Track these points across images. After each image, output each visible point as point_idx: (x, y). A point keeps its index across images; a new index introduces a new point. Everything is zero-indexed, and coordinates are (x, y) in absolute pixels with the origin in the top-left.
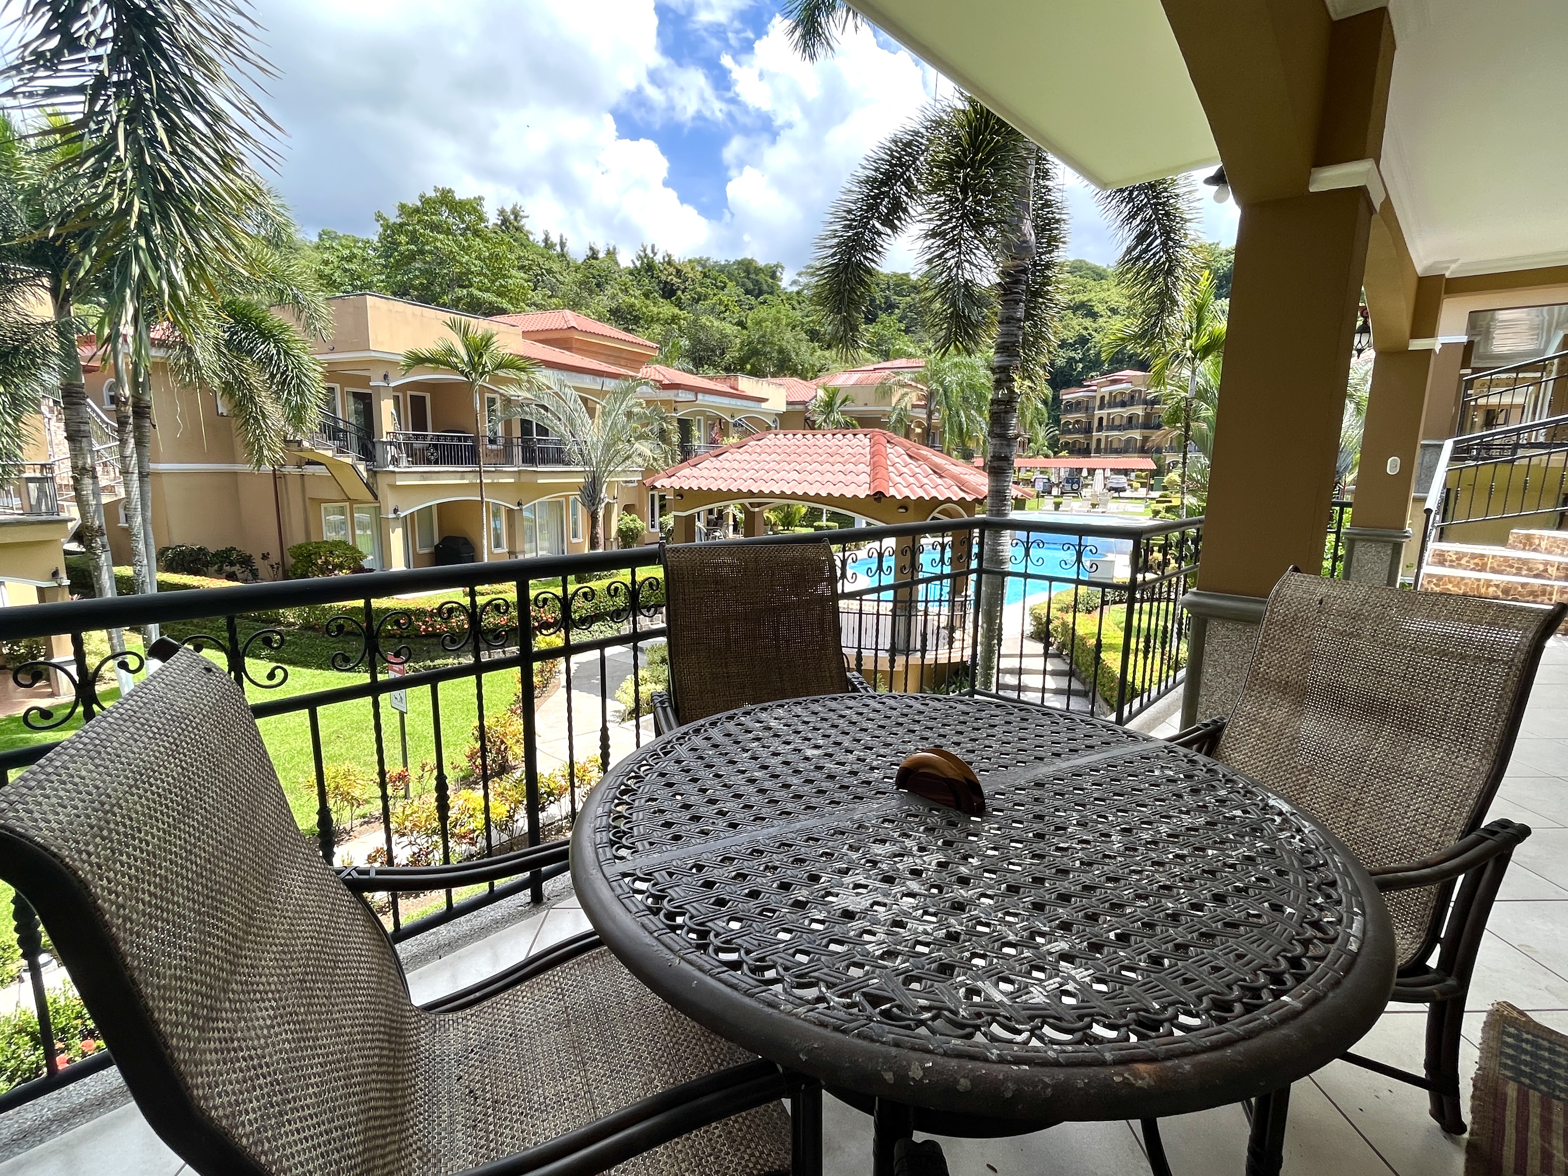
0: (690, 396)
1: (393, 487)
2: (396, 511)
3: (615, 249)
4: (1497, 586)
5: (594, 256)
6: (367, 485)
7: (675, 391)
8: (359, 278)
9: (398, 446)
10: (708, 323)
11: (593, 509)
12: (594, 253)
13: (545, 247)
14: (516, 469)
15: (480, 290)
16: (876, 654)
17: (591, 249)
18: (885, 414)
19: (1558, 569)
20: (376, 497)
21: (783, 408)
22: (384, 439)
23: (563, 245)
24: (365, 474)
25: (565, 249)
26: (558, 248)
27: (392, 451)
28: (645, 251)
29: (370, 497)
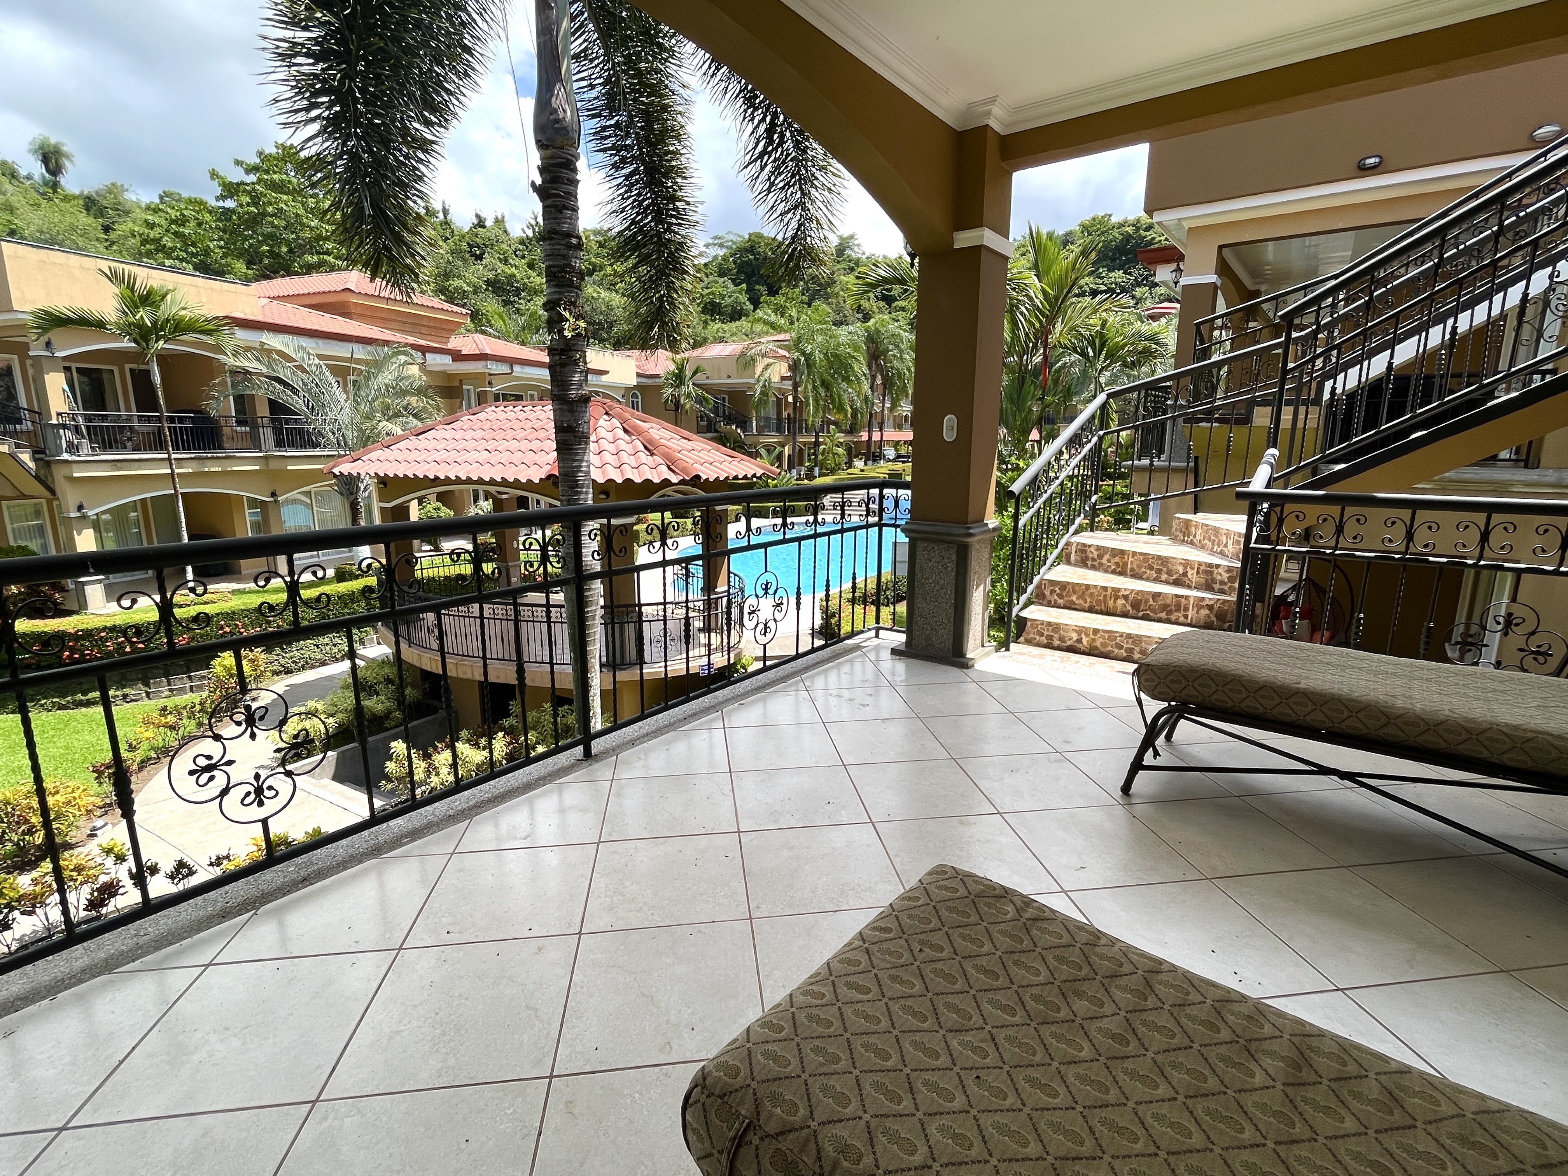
0: (504, 368)
1: (71, 479)
2: (80, 508)
3: (503, 217)
4: (1126, 597)
5: (481, 223)
6: (37, 477)
7: (483, 363)
8: (194, 244)
9: (77, 430)
10: (595, 295)
11: (353, 497)
12: (480, 221)
13: (427, 214)
14: (261, 454)
15: (337, 258)
16: (552, 672)
17: (478, 216)
18: (751, 387)
19: (1198, 573)
20: (53, 492)
21: (633, 381)
22: (54, 421)
23: (445, 212)
24: (32, 465)
25: (449, 217)
26: (441, 216)
27: (66, 435)
28: (536, 218)
29: (46, 493)
